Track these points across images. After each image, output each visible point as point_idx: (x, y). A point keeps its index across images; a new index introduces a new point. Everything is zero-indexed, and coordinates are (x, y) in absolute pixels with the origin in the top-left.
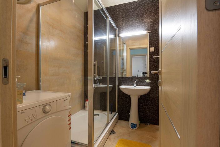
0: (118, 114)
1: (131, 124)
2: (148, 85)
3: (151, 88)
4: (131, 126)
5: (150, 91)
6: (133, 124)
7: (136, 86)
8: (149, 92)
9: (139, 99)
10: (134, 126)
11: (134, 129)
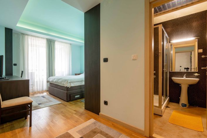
0: (169, 98)
1: (182, 104)
2: (197, 77)
3: (200, 80)
4: (182, 105)
5: (199, 82)
6: (184, 104)
7: (185, 78)
8: (197, 83)
9: (188, 88)
10: (184, 105)
11: (185, 107)
